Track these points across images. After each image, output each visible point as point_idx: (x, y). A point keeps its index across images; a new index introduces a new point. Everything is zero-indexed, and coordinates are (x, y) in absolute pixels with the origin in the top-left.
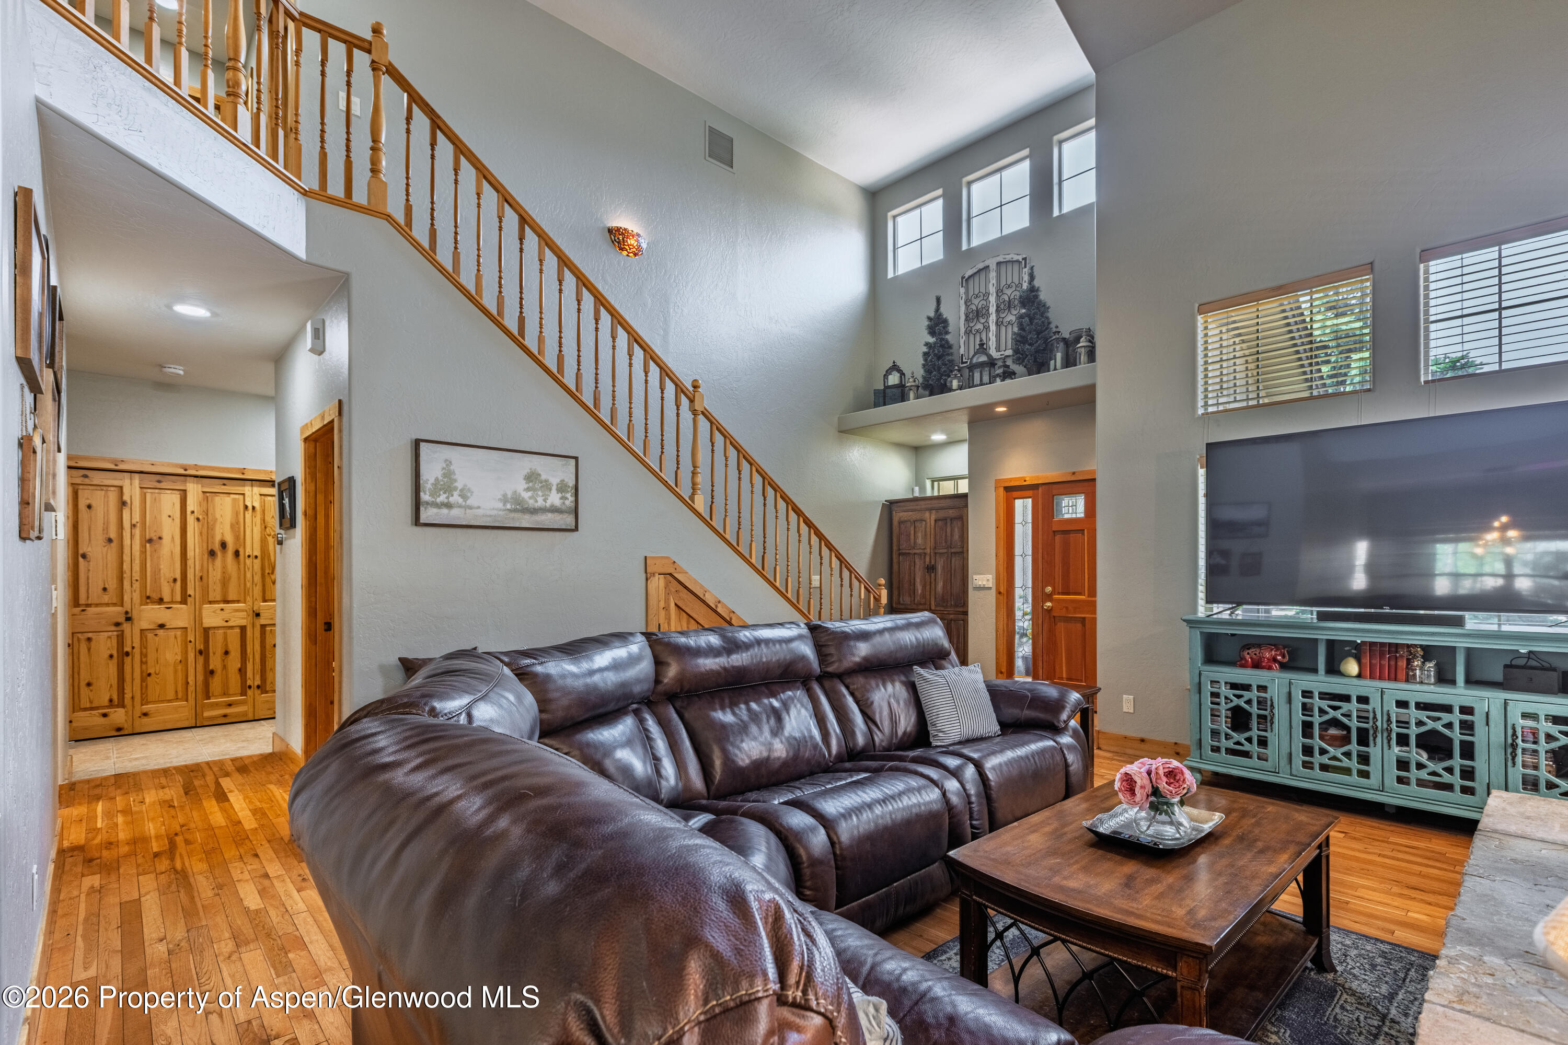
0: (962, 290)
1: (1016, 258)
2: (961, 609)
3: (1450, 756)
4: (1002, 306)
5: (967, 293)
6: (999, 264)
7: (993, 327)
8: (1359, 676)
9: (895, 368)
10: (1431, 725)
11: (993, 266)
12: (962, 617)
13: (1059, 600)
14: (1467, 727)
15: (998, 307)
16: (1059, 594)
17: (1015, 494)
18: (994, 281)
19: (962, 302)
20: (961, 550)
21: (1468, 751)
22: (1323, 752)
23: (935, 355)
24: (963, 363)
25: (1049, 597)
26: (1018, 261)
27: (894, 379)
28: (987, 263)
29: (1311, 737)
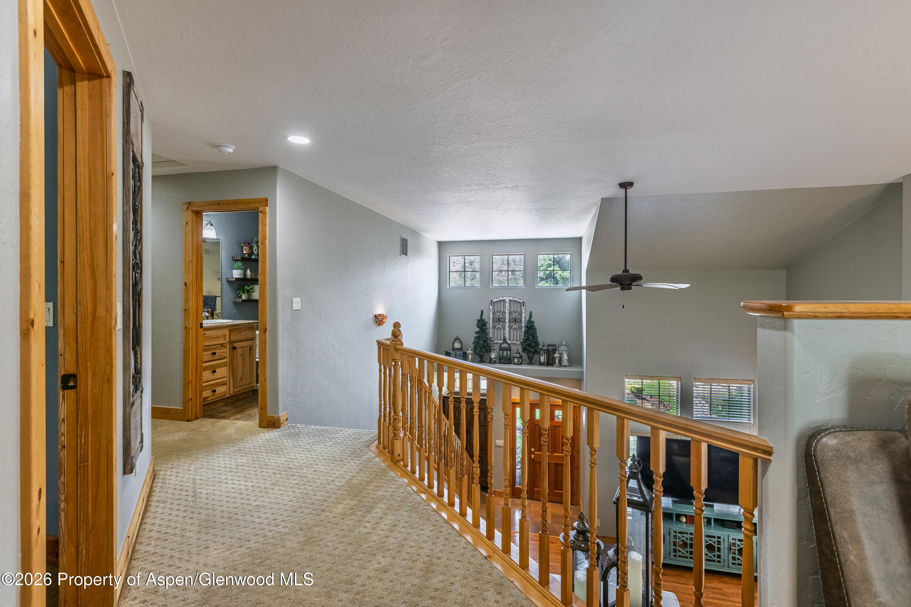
0: (491, 307)
1: (519, 300)
2: (485, 452)
3: (715, 552)
4: (512, 320)
5: (494, 309)
6: (510, 300)
7: (507, 329)
8: (686, 522)
9: (457, 339)
10: (710, 542)
11: (507, 301)
12: (485, 456)
13: (537, 454)
14: (719, 542)
15: (510, 320)
16: (537, 451)
17: (516, 405)
18: (508, 308)
19: (491, 313)
20: (485, 424)
21: (719, 549)
22: (679, 551)
23: (483, 340)
24: (491, 341)
25: (533, 453)
26: (520, 302)
27: (457, 345)
28: (504, 298)
29: (676, 546)
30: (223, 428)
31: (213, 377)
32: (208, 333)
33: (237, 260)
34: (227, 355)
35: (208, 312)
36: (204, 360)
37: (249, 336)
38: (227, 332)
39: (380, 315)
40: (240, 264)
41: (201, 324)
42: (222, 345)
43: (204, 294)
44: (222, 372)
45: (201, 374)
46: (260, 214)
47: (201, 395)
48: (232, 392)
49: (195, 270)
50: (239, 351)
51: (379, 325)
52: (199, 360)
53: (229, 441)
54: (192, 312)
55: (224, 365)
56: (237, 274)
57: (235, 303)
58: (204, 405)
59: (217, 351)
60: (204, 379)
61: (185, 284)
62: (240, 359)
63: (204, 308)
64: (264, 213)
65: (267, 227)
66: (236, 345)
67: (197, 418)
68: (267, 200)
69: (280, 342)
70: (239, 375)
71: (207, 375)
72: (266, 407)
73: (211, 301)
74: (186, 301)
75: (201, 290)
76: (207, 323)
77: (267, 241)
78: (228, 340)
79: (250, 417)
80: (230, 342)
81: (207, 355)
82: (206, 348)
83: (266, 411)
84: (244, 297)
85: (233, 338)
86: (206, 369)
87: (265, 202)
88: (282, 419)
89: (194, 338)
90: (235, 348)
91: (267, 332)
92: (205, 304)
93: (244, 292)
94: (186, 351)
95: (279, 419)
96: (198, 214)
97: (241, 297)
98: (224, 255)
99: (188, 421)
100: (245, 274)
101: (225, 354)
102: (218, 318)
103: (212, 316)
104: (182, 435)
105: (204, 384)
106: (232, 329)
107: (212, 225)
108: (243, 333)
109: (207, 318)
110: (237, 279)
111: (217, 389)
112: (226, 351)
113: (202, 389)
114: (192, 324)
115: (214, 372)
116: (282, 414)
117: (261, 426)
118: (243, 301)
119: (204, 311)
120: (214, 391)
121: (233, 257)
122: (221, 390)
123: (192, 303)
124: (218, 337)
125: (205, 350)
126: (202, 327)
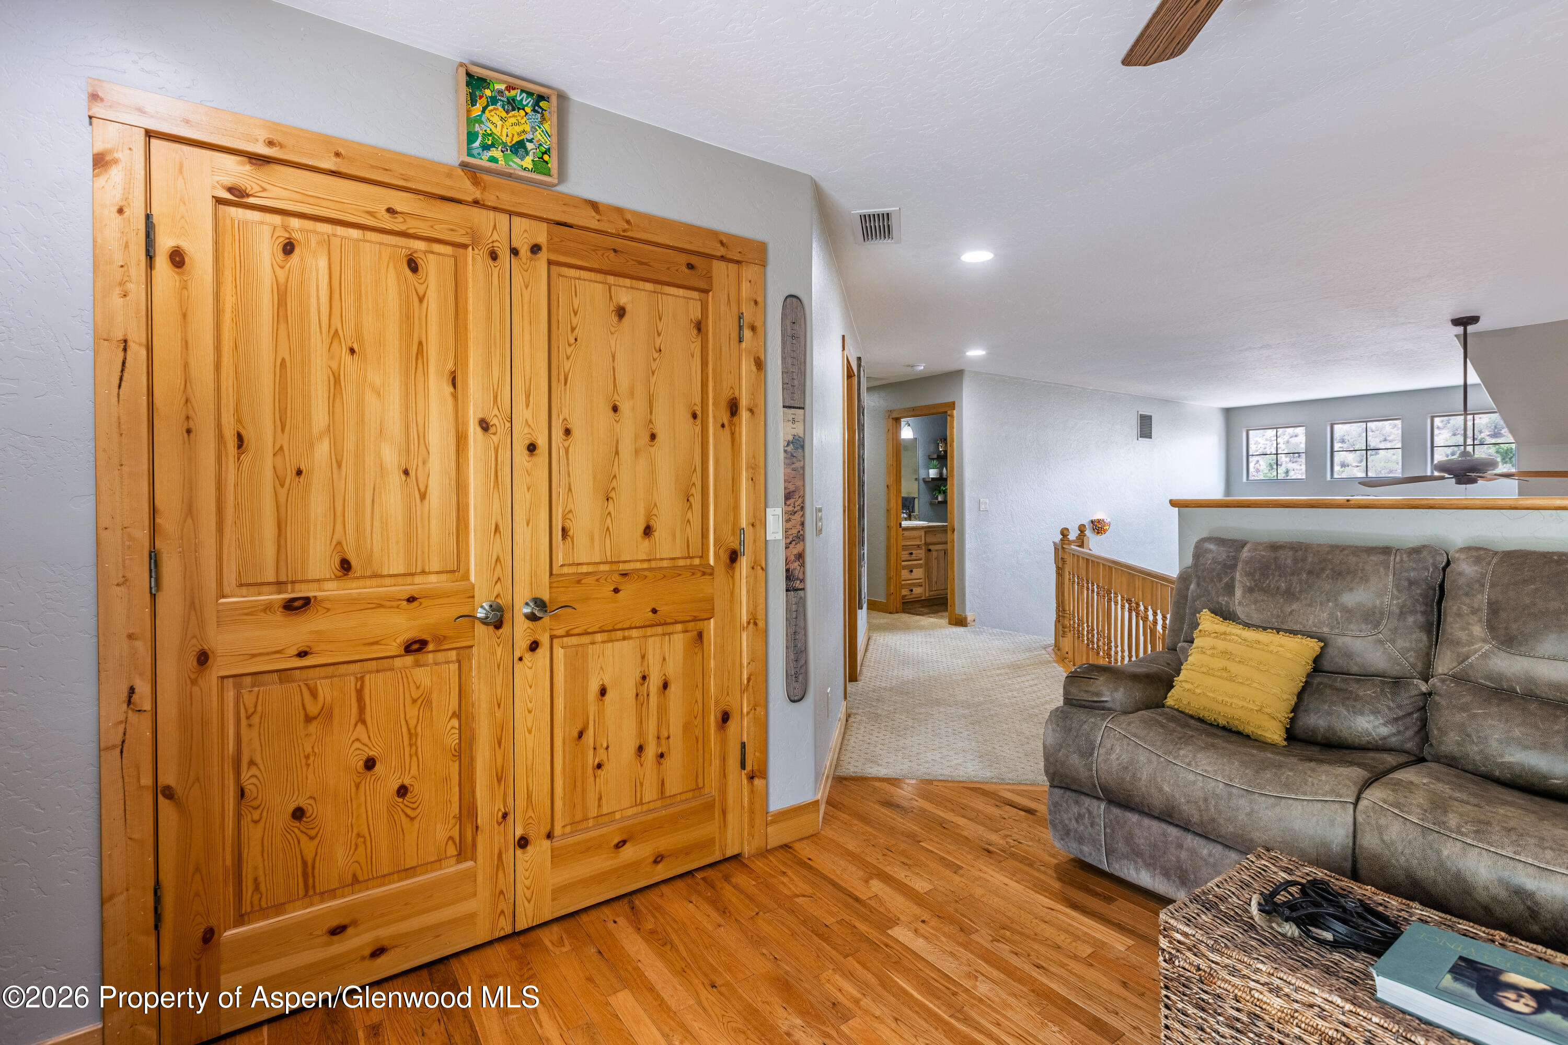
30: (917, 621)
31: (910, 577)
32: (907, 533)
33: (933, 459)
34: (923, 556)
35: (906, 513)
36: (903, 559)
37: (943, 540)
38: (923, 533)
39: (1099, 521)
40: (935, 462)
41: (900, 524)
42: (918, 546)
43: (903, 495)
44: (918, 573)
45: (901, 572)
46: (948, 418)
47: (900, 592)
48: (927, 595)
49: (895, 473)
50: (934, 554)
51: (1098, 533)
52: (899, 559)
53: (922, 628)
54: (893, 512)
55: (919, 566)
56: (933, 473)
57: (931, 504)
58: (903, 603)
59: (914, 552)
60: (903, 578)
61: (888, 486)
62: (934, 562)
63: (903, 509)
64: (952, 416)
65: (955, 430)
66: (931, 547)
67: (897, 613)
68: (954, 403)
69: (967, 542)
70: (934, 579)
71: (905, 574)
72: (954, 604)
73: (910, 502)
74: (888, 501)
75: (900, 492)
76: (905, 524)
77: (955, 443)
78: (923, 542)
79: (942, 617)
80: (926, 544)
81: (905, 555)
82: (905, 548)
83: (954, 609)
84: (940, 499)
85: (928, 540)
86: (904, 567)
87: (952, 405)
88: (969, 619)
89: (895, 537)
90: (930, 550)
91: (955, 532)
92: (905, 506)
93: (940, 493)
94: (888, 548)
95: (966, 618)
96: (897, 420)
97: (937, 498)
98: (921, 453)
99: (890, 613)
100: (941, 474)
101: (920, 556)
102: (916, 519)
103: (909, 518)
104: (885, 621)
105: (903, 582)
106: (928, 530)
107: (909, 425)
108: (938, 536)
109: (906, 519)
110: (932, 478)
111: (914, 589)
112: (921, 553)
113: (902, 587)
114: (893, 523)
115: (911, 571)
116: (970, 615)
117: (950, 623)
118: (939, 502)
119: (903, 513)
120: (911, 591)
121: (929, 456)
122: (917, 591)
123: (893, 504)
124: (914, 538)
125: (904, 550)
126: (901, 527)
